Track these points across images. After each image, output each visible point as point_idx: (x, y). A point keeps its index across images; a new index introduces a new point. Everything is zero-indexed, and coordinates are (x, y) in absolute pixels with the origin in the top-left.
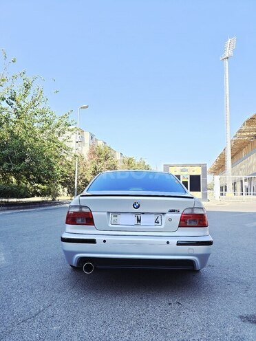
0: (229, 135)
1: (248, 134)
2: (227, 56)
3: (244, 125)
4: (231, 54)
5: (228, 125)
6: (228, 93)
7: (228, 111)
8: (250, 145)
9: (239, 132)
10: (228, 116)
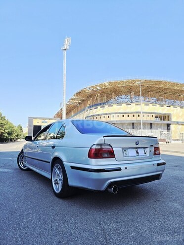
0: (65, 100)
1: (76, 101)
2: (65, 48)
3: (74, 95)
4: (68, 48)
5: (65, 93)
6: (65, 73)
7: (65, 85)
8: (76, 109)
9: (71, 99)
10: (65, 88)
